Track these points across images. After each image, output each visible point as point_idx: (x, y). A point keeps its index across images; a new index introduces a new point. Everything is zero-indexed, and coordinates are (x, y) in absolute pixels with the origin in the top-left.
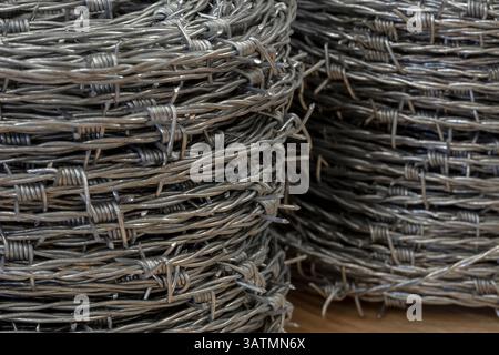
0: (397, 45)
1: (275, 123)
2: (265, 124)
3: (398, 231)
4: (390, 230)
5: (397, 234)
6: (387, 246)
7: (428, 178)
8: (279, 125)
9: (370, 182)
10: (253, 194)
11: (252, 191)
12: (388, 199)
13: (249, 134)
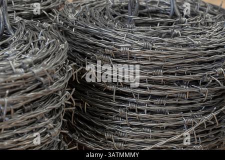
0: (114, 60)
1: (58, 97)
2: (54, 97)
3: (117, 135)
4: (114, 135)
5: (116, 137)
6: (112, 141)
7: (129, 114)
8: (60, 98)
9: (106, 114)
10: (46, 129)
11: (45, 128)
12: (113, 122)
13: (45, 103)
